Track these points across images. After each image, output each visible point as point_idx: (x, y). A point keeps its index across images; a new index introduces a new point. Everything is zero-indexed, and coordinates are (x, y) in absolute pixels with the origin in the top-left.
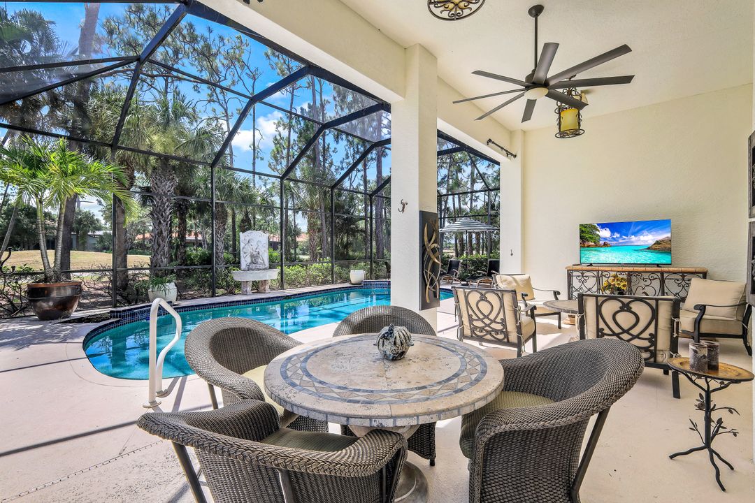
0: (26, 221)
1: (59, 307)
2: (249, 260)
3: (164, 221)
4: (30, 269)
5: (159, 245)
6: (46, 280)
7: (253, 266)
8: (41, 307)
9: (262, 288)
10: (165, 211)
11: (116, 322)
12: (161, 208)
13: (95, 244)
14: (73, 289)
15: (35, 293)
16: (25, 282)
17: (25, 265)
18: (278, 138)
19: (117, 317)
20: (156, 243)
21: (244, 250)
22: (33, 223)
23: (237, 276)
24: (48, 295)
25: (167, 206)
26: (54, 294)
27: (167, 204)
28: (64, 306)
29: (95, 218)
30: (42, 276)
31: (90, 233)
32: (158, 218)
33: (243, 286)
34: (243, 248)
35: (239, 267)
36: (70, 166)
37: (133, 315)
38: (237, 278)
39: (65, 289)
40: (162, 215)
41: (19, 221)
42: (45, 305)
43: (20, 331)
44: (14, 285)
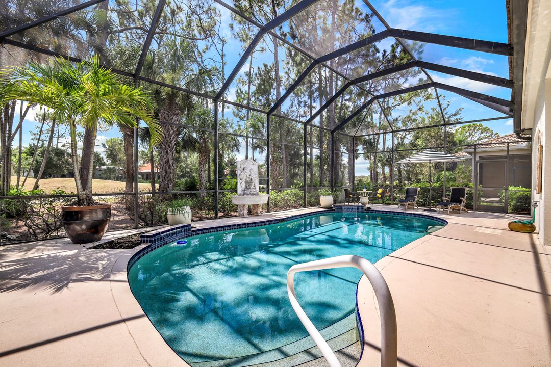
0: (55, 158)
1: (92, 230)
2: (244, 185)
3: (171, 151)
4: (63, 192)
5: (166, 173)
6: (79, 203)
7: (248, 191)
8: (74, 230)
9: (255, 211)
10: (171, 142)
11: (148, 247)
12: (168, 139)
13: (100, 175)
14: (103, 212)
15: (69, 217)
16: (59, 205)
17: (58, 188)
18: (239, 91)
19: (147, 243)
20: (164, 171)
21: (241, 177)
22: (59, 160)
23: (236, 200)
24: (81, 218)
25: (173, 138)
26: (87, 218)
27: (173, 135)
28: (96, 229)
29: (101, 156)
30: (75, 199)
31: (97, 168)
32: (166, 148)
33: (239, 209)
34: (240, 175)
35: (236, 191)
36: (102, 86)
37: (161, 238)
38: (235, 202)
39: (96, 213)
40: (169, 146)
41: (51, 158)
42: (78, 228)
43: (55, 259)
44: (49, 206)
